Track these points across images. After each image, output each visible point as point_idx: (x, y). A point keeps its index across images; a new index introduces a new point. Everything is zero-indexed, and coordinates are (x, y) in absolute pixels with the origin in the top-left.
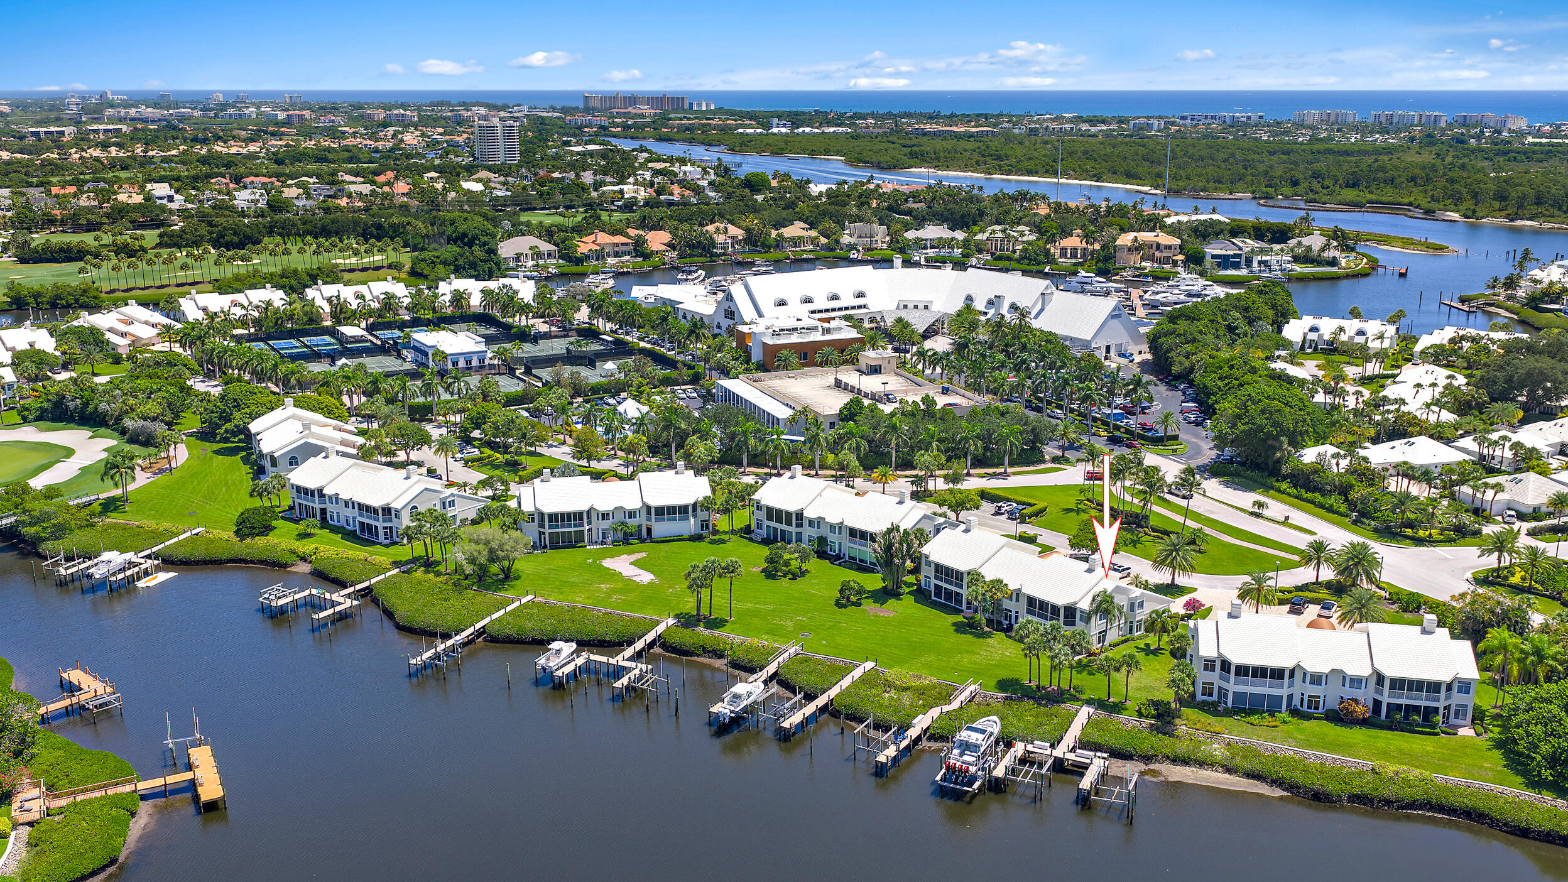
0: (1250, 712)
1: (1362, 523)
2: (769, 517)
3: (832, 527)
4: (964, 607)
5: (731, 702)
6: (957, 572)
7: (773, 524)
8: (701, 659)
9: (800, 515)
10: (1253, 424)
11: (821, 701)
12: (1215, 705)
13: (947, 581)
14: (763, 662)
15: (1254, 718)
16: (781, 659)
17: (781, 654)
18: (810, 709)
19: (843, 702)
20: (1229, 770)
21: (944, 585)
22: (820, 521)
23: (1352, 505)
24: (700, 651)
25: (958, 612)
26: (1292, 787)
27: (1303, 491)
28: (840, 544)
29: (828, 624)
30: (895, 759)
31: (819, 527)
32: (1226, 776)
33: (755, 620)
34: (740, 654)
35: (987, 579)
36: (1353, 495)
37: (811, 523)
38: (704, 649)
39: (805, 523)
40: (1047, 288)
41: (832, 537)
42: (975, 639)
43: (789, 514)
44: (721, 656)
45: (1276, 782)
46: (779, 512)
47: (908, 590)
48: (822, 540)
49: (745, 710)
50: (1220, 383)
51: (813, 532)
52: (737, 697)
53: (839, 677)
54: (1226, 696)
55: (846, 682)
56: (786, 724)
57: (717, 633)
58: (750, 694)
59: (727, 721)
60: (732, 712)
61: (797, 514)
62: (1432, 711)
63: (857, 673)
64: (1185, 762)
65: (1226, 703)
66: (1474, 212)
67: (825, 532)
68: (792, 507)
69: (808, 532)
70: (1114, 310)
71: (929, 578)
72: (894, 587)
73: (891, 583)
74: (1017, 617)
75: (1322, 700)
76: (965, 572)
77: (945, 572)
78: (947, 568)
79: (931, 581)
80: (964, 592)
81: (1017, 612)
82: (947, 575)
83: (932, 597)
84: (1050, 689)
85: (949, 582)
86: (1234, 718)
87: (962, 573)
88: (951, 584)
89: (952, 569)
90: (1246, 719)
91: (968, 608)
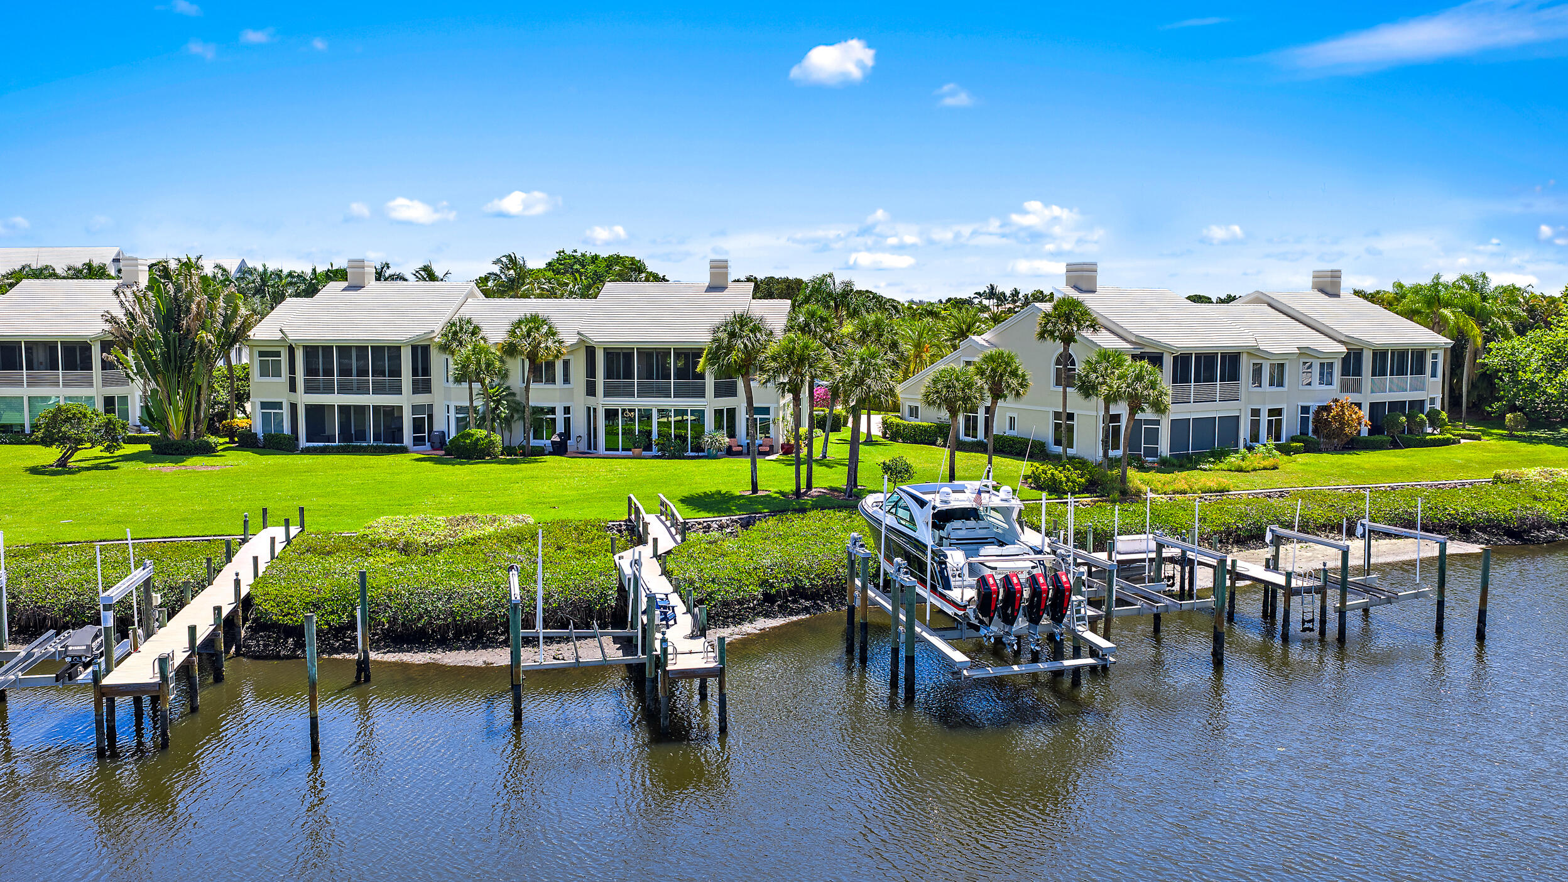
0: (1218, 454)
13: (345, 388)
15: (1233, 460)
25: (400, 450)
47: (221, 446)
54: (1153, 436)
56: (131, 674)
65: (1153, 453)
71: (279, 405)
72: (188, 431)
73: (181, 419)
74: (567, 421)
75: (1284, 417)
76: (406, 344)
77: (340, 364)
78: (344, 350)
79: (286, 412)
80: (405, 400)
81: (567, 410)
82: (345, 371)
83: (303, 443)
84: (814, 492)
85: (355, 386)
86: (1201, 469)
87: (394, 351)
88: (362, 390)
89: (362, 350)
90: (1222, 465)
91: (418, 441)
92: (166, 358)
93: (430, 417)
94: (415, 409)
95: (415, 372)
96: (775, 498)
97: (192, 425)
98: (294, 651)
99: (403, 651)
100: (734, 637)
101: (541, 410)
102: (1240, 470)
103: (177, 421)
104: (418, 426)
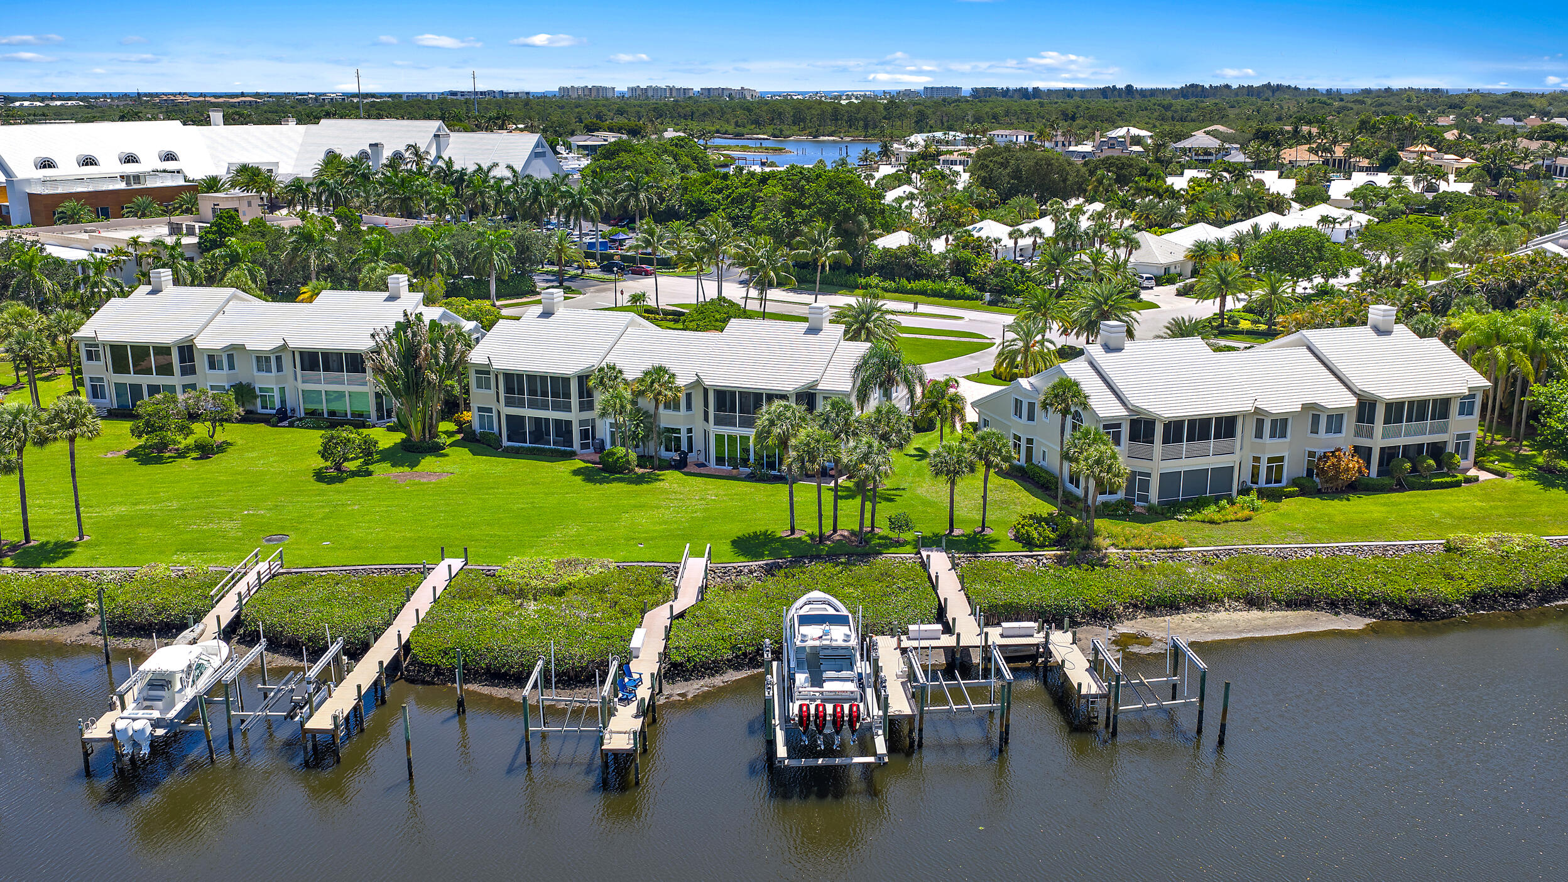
0: (1199, 505)
1: (1005, 301)
2: (120, 366)
3: (263, 360)
4: (576, 445)
5: (146, 701)
6: (555, 379)
7: (131, 378)
8: (23, 634)
9: (187, 351)
10: (822, 203)
11: (384, 650)
12: (1127, 504)
13: (533, 405)
14: (198, 604)
15: (1210, 512)
16: (241, 587)
17: (235, 580)
18: (365, 672)
19: (436, 642)
20: (1253, 602)
21: (527, 413)
22: (233, 353)
23: (980, 285)
24: (18, 616)
25: (571, 455)
26: (1366, 605)
27: (904, 281)
28: (282, 390)
29: (320, 513)
30: (642, 736)
31: (231, 367)
32: (1255, 614)
33: (143, 532)
34: (124, 599)
35: (630, 375)
36: (976, 272)
37: (213, 361)
38: (26, 607)
39: (201, 363)
40: (439, 129)
41: (264, 381)
42: (633, 487)
43: (163, 351)
44: (75, 615)
45: (1335, 605)
46: (141, 352)
47: (449, 441)
48: (243, 392)
49: (191, 711)
50: (719, 197)
51: (221, 377)
52: (160, 683)
53: (400, 599)
54: (1145, 486)
55: (422, 600)
56: (321, 720)
57: (52, 570)
58: (195, 669)
59: (145, 751)
60: (156, 724)
61: (181, 349)
62: (1436, 451)
63: (438, 578)
64: (1170, 605)
65: (1145, 499)
66: (781, 131)
67: (247, 372)
68: (168, 336)
69: (208, 379)
70: (537, 146)
71: (490, 410)
72: (424, 435)
73: (419, 426)
74: (690, 439)
75: (1286, 463)
76: (574, 377)
77: (529, 387)
78: (532, 378)
79: (494, 415)
80: (574, 416)
81: (690, 431)
82: (533, 392)
83: (505, 443)
84: (836, 537)
85: (540, 404)
86: (1177, 519)
87: (566, 380)
88: (545, 407)
89: (543, 378)
90: (1198, 516)
91: (584, 446)
92: (407, 387)
93: (593, 428)
94: (582, 423)
95: (581, 396)
96: (805, 542)
97: (427, 431)
98: (433, 678)
99: (493, 685)
100: (702, 689)
101: (668, 430)
102: (1212, 522)
103: (416, 429)
104: (585, 434)
